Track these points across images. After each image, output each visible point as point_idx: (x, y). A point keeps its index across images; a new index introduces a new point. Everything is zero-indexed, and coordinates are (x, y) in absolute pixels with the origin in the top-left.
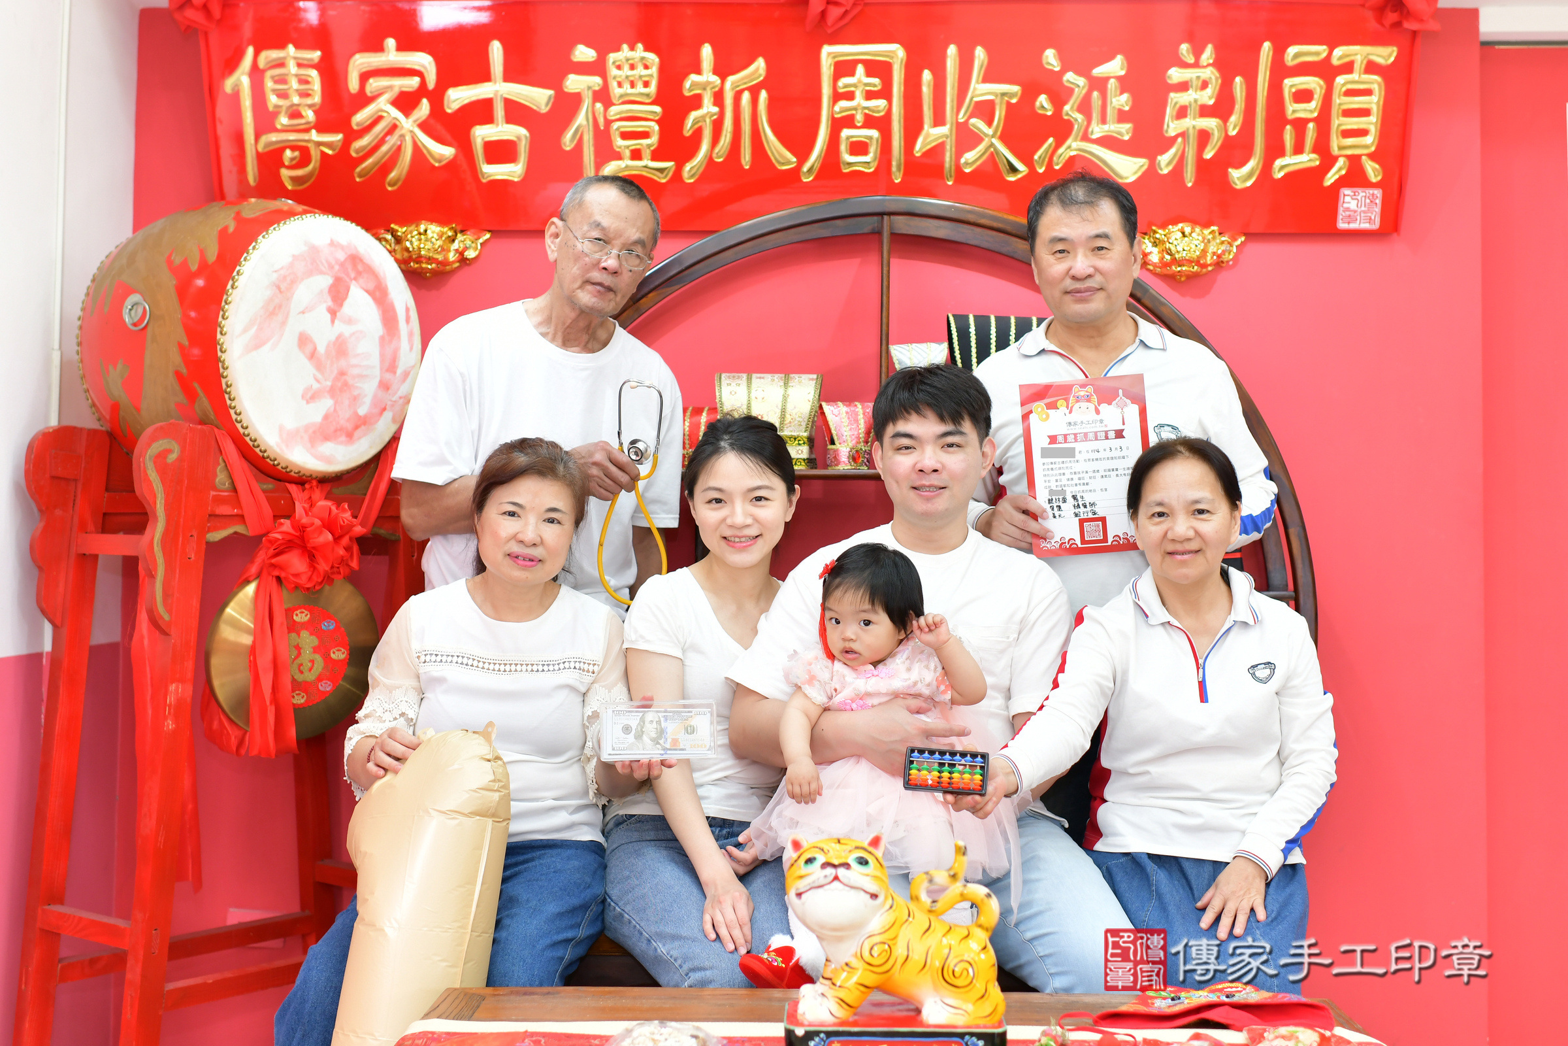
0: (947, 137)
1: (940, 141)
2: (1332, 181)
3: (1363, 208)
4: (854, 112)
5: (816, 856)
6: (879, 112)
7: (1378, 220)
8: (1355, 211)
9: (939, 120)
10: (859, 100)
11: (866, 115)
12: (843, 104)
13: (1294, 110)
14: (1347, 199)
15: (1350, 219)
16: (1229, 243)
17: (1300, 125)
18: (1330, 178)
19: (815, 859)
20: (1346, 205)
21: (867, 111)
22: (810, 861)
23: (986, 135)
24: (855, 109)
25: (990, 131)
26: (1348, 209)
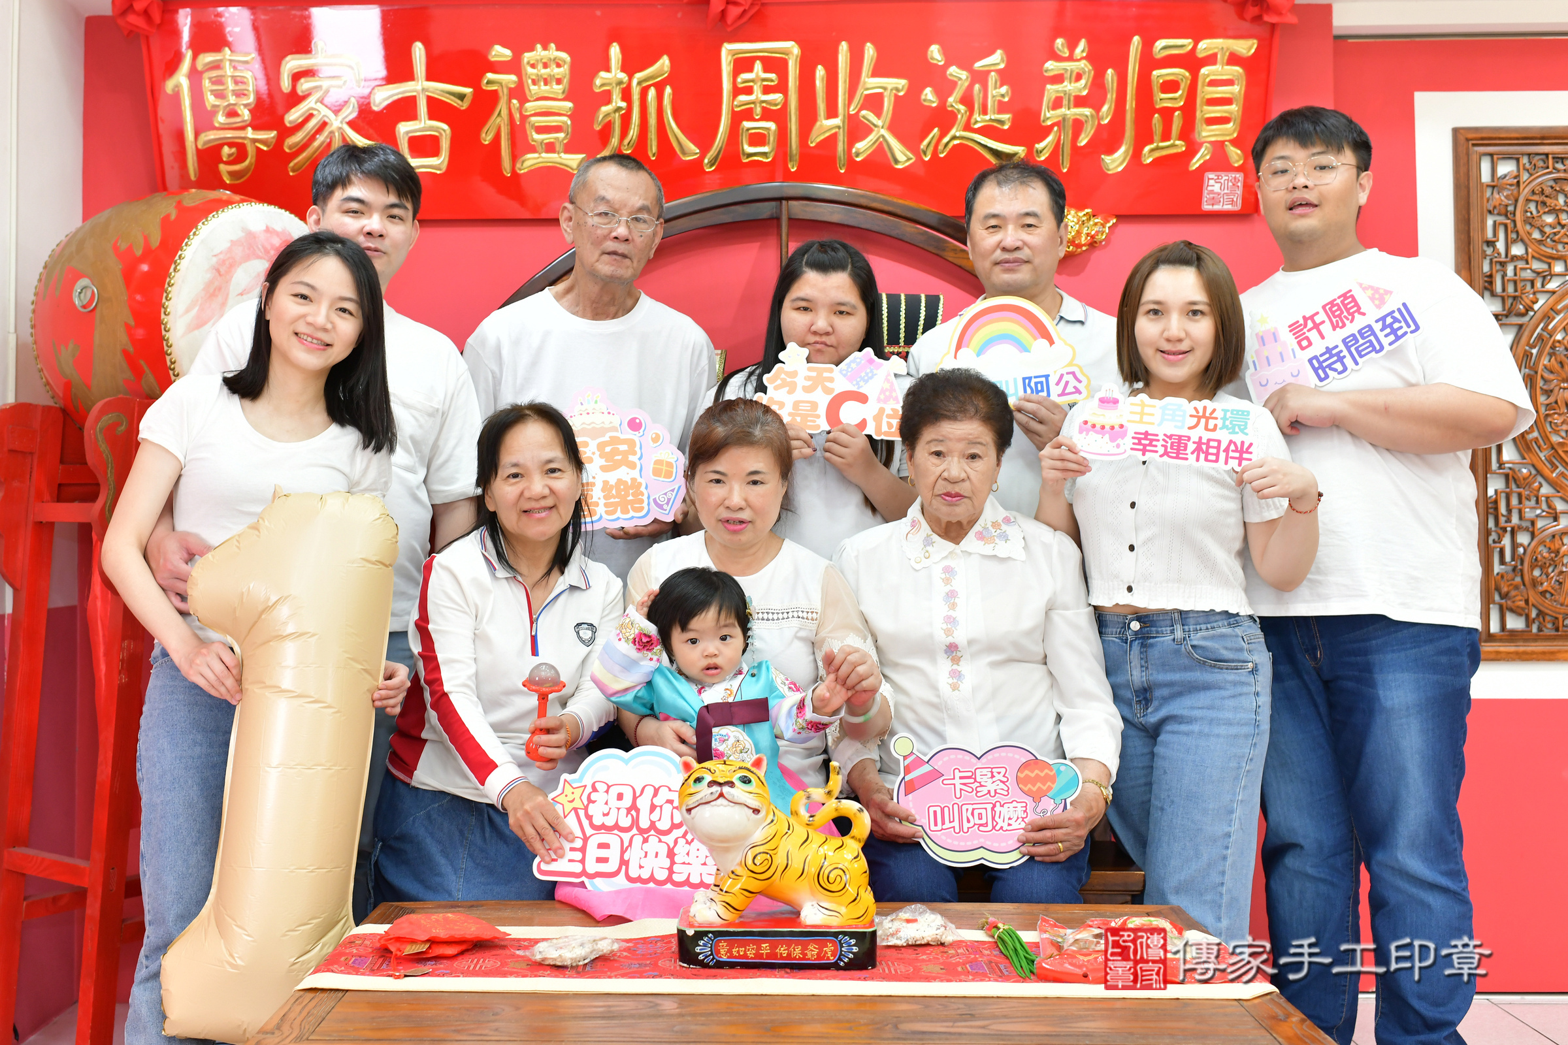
0: (839, 127)
1: (834, 131)
2: (1197, 165)
3: (1226, 191)
4: (752, 106)
5: (705, 775)
6: (776, 105)
7: (1240, 202)
8: (1219, 194)
9: (832, 113)
10: (758, 94)
11: (764, 109)
12: (743, 98)
13: (1163, 100)
14: (1211, 182)
15: (1214, 201)
16: (1102, 224)
17: (1167, 113)
18: (1195, 163)
19: (703, 778)
20: (1210, 188)
21: (764, 105)
22: (698, 780)
23: (875, 126)
24: (753, 103)
25: (879, 123)
26: (1212, 192)
